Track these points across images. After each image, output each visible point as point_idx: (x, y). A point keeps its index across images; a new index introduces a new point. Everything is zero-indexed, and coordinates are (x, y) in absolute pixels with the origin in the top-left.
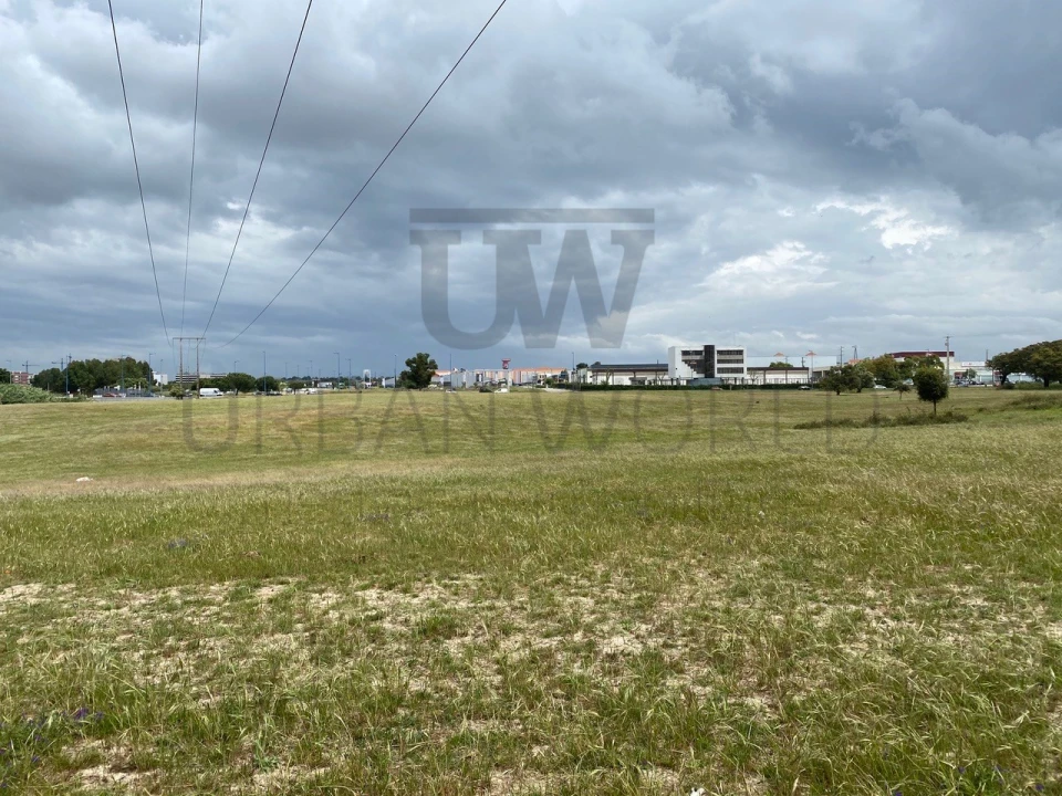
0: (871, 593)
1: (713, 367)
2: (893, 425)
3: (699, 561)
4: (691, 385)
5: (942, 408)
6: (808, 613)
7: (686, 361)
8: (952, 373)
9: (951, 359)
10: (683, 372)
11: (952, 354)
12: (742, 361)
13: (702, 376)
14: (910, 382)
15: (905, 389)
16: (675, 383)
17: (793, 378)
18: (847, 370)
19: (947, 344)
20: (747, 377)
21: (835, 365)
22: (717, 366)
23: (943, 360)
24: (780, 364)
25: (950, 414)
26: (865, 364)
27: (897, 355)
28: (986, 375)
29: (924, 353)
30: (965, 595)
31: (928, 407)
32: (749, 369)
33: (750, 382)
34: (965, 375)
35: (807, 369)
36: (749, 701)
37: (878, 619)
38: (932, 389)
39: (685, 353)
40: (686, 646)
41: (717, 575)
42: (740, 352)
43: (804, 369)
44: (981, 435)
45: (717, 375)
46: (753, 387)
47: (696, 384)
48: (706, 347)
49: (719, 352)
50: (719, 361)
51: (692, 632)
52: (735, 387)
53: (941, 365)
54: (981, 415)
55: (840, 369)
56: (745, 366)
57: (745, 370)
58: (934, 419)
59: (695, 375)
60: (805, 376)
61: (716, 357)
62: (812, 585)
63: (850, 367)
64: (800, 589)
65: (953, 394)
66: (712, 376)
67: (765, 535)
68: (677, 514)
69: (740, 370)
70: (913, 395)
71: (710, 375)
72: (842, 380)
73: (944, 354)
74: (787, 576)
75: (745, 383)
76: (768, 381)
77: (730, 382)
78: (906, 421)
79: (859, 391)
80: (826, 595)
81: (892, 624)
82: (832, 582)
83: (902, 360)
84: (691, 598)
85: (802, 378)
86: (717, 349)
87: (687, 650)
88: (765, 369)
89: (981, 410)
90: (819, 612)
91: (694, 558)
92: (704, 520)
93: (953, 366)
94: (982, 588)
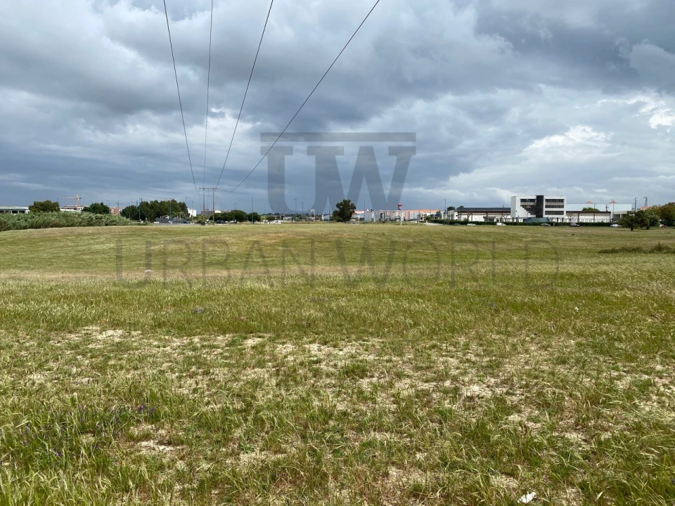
1: (542, 210)
3: (532, 338)
4: (526, 222)
6: (612, 378)
7: (523, 206)
10: (521, 213)
12: (562, 207)
13: (534, 216)
16: (515, 221)
17: (599, 219)
18: (640, 214)
20: (566, 218)
21: (630, 210)
22: (545, 209)
24: (590, 209)
26: (653, 210)
32: (567, 212)
33: (568, 221)
35: (610, 213)
36: (568, 435)
39: (523, 200)
40: (523, 395)
41: (545, 348)
42: (562, 201)
43: (607, 213)
45: (545, 216)
46: (569, 224)
47: (530, 222)
48: (538, 197)
49: (547, 200)
50: (546, 207)
51: (527, 386)
52: (557, 224)
55: (634, 213)
56: (565, 210)
57: (565, 213)
59: (529, 216)
60: (608, 217)
61: (545, 203)
62: (614, 359)
63: (642, 212)
64: (605, 362)
66: (541, 216)
67: (579, 323)
68: (517, 308)
69: (561, 213)
71: (539, 214)
72: (635, 221)
74: (595, 352)
75: (564, 221)
76: (581, 221)
77: (554, 220)
79: (648, 229)
80: (625, 366)
82: (630, 358)
84: (526, 363)
85: (606, 219)
86: (545, 198)
87: (523, 397)
88: (579, 213)
90: (619, 378)
91: (528, 336)
92: (536, 312)
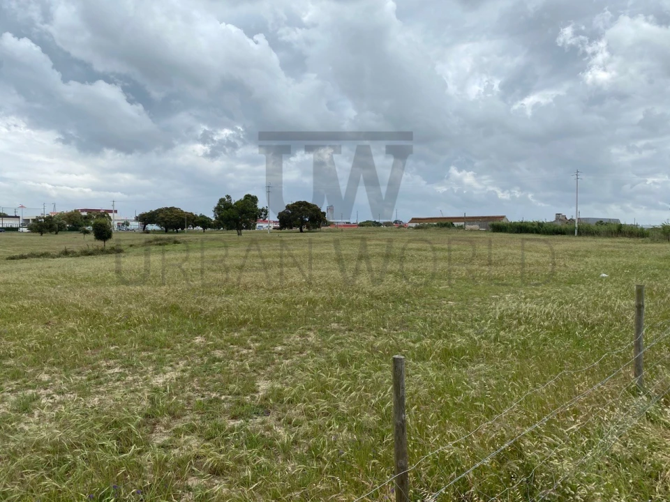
0: (45, 377)
2: (78, 256)
5: (109, 244)
8: (116, 223)
9: (115, 214)
11: (116, 211)
14: (89, 228)
15: (86, 232)
18: (49, 219)
19: (113, 205)
21: (39, 215)
23: (110, 214)
25: (113, 249)
26: (62, 216)
27: (83, 211)
28: (135, 225)
29: (100, 210)
30: (109, 367)
31: (100, 243)
34: (123, 224)
35: (19, 217)
37: (48, 396)
38: (103, 232)
43: (16, 217)
53: (110, 218)
54: (131, 249)
55: (44, 218)
58: (103, 252)
60: (17, 222)
63: (50, 217)
65: (114, 236)
70: (92, 236)
72: (45, 226)
73: (111, 211)
78: (86, 253)
79: (56, 233)
81: (58, 398)
83: (85, 214)
85: (15, 223)
89: (131, 246)
93: (116, 219)
94: (119, 360)
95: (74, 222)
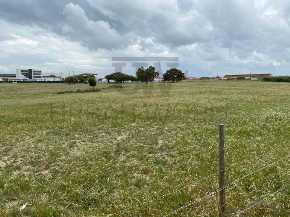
0: (77, 136)
1: (32, 76)
2: (83, 92)
3: (27, 134)
4: (24, 82)
5: (95, 87)
6: (60, 144)
7: (22, 74)
8: (97, 79)
9: (97, 76)
10: (22, 77)
11: (97, 74)
12: (41, 74)
13: (28, 78)
14: (87, 81)
15: (86, 83)
16: (19, 80)
17: (56, 79)
18: (71, 78)
19: (96, 72)
20: (42, 79)
21: (68, 76)
22: (33, 75)
23: (95, 76)
24: (52, 75)
25: (97, 89)
26: (76, 76)
27: (84, 74)
28: (105, 80)
29: (90, 74)
30: (100, 133)
31: (92, 87)
32: (43, 77)
33: (44, 81)
34: (100, 80)
35: (60, 77)
36: (42, 173)
37: (79, 142)
38: (93, 83)
39: (22, 71)
40: (22, 160)
41: (33, 137)
42: (40, 72)
44: (103, 94)
45: (33, 78)
46: (45, 82)
47: (26, 81)
48: (29, 70)
49: (33, 71)
50: (34, 74)
51: (24, 156)
52: (39, 82)
53: (95, 77)
54: (103, 90)
55: (69, 77)
56: (42, 76)
57: (42, 77)
58: (93, 91)
59: (26, 78)
60: (60, 79)
61: (33, 73)
62: (61, 136)
63: (72, 77)
64: (58, 138)
65: (97, 84)
66: (32, 79)
67: (47, 124)
68: (19, 121)
69: (40, 77)
70: (88, 85)
71: (31, 78)
72: (70, 80)
73: (95, 74)
74: (54, 135)
75: (42, 81)
76: (49, 80)
77: (37, 80)
78: (87, 91)
79: (74, 84)
80: (65, 138)
81: (83, 143)
82: (67, 135)
83: (85, 75)
84: (24, 146)
85: (59, 80)
87: (22, 162)
88: (48, 77)
89: (104, 88)
90: (63, 143)
91: (25, 133)
92: (28, 122)
93: (97, 78)
94: (104, 131)
95: (81, 79)
